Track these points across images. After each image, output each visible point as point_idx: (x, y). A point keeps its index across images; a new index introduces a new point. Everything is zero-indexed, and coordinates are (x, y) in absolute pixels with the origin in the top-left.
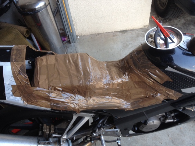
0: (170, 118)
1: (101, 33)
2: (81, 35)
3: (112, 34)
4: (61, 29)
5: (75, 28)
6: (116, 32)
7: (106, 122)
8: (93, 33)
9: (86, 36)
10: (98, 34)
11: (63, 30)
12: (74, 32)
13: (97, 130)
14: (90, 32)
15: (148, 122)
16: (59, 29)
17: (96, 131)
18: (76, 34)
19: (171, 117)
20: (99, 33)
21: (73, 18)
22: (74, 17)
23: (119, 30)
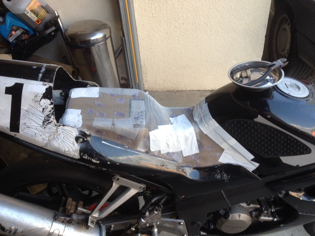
0: (267, 213)
1: (181, 89)
2: (151, 90)
3: (199, 93)
4: (122, 78)
5: (144, 79)
6: (205, 90)
7: (162, 202)
8: (170, 89)
9: (159, 92)
10: (178, 91)
11: (125, 80)
12: (142, 84)
13: (147, 214)
14: (167, 87)
15: (231, 215)
16: (120, 78)
17: (145, 214)
18: (144, 87)
19: (269, 212)
20: (179, 89)
21: (142, 64)
22: (144, 62)
23: (211, 89)
